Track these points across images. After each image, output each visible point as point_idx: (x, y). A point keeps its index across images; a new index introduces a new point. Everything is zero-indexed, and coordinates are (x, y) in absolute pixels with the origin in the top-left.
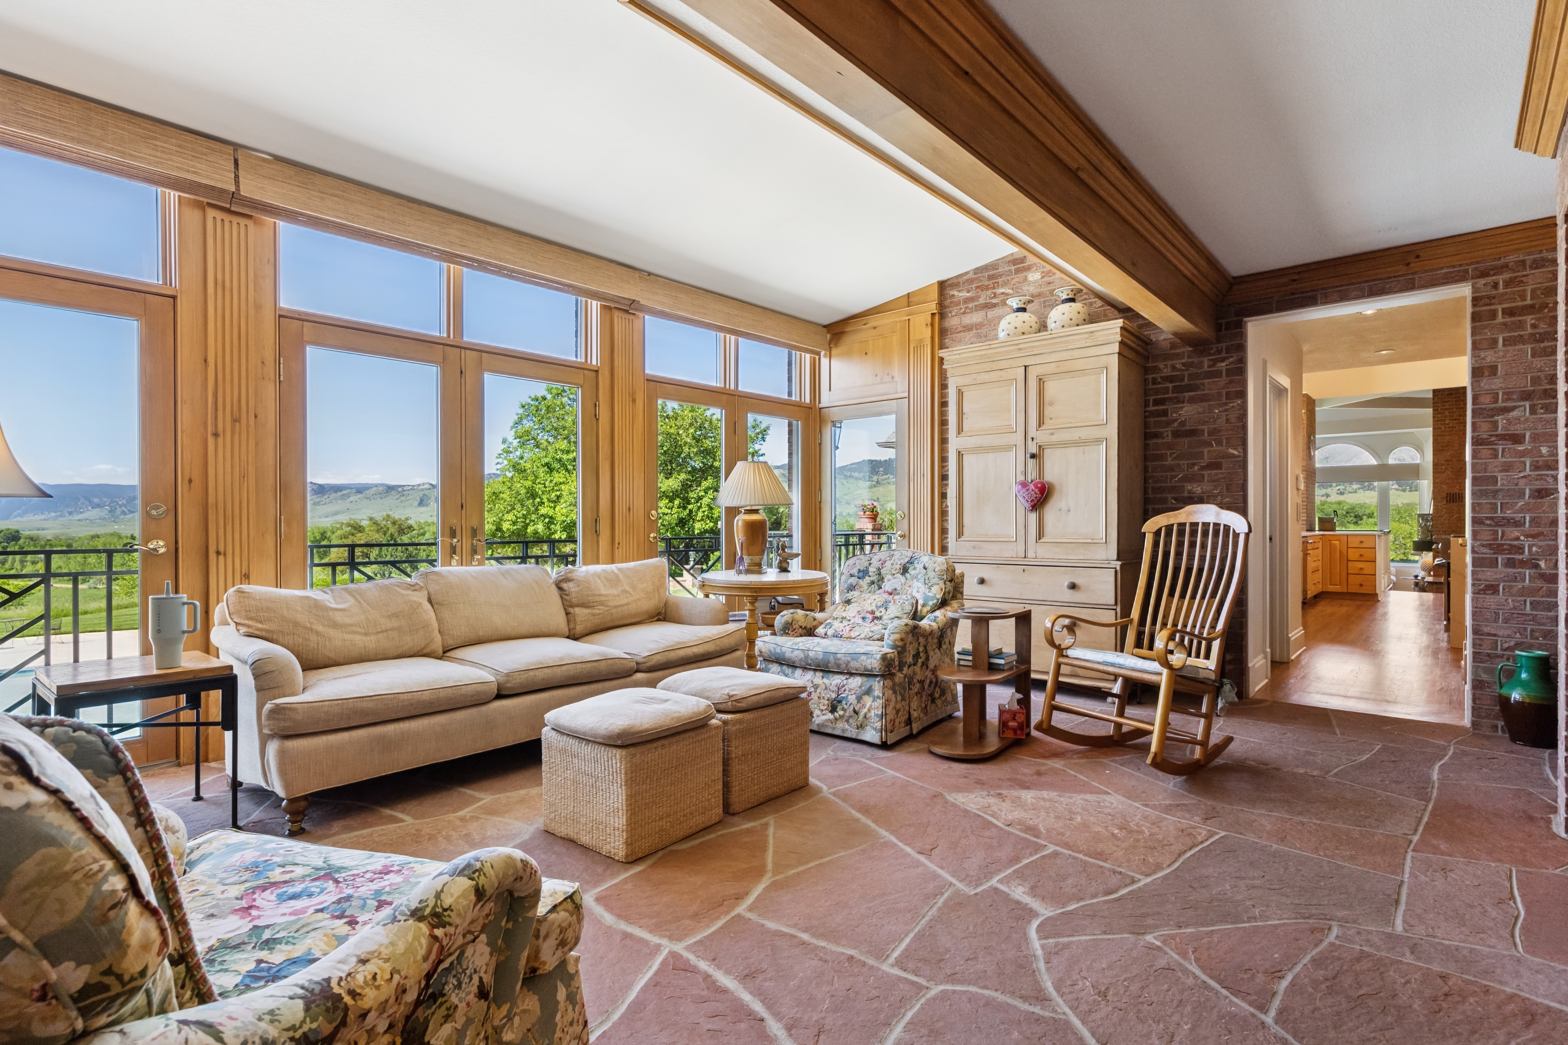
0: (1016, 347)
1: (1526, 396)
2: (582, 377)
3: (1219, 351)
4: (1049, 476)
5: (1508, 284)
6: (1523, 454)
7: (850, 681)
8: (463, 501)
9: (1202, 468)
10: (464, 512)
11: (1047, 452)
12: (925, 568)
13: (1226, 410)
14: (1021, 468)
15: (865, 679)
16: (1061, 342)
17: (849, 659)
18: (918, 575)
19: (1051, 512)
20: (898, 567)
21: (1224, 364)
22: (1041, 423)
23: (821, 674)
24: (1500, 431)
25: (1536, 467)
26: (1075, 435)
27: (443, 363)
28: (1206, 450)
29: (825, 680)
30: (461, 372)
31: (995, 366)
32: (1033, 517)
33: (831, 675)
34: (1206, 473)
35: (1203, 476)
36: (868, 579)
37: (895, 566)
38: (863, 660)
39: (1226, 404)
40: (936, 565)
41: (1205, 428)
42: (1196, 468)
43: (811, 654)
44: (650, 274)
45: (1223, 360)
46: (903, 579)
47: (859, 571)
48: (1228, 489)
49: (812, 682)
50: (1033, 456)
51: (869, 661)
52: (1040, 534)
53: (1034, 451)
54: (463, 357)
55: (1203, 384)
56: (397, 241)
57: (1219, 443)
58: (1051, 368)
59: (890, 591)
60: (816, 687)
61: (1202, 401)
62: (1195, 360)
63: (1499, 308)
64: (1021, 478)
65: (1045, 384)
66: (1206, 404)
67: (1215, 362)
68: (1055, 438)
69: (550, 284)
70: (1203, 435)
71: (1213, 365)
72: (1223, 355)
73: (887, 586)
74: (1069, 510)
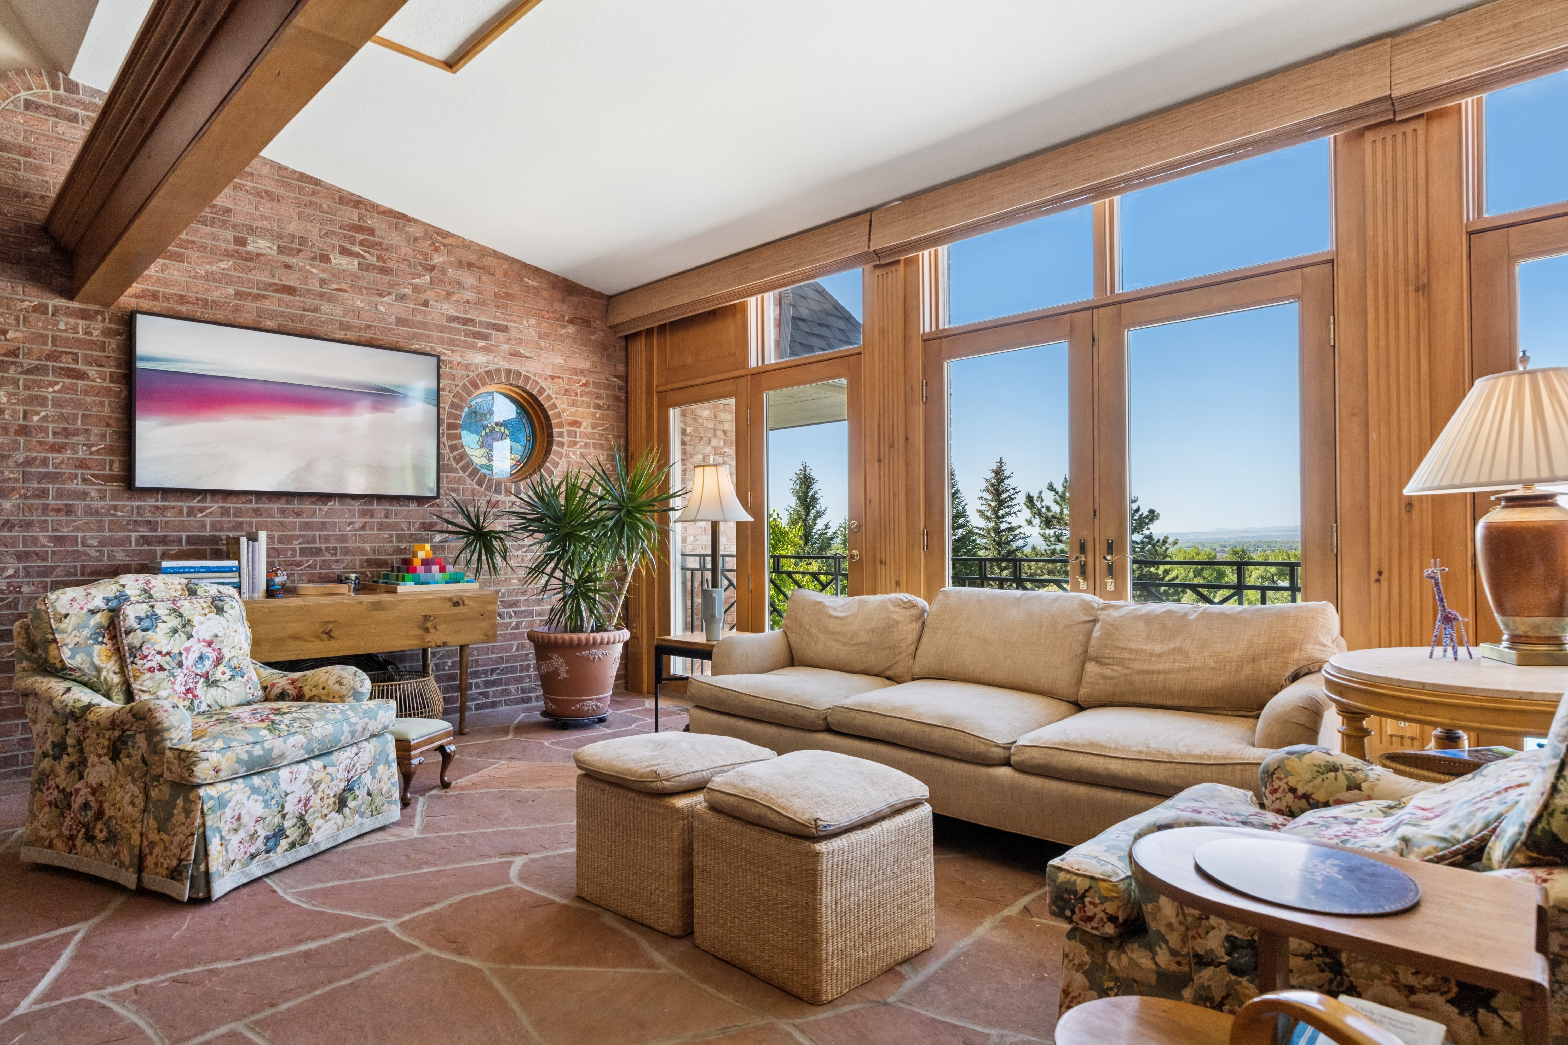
2: (1299, 282)
8: (1096, 507)
10: (1097, 520)
27: (1071, 333)
30: (1094, 340)
44: (1443, 17)
54: (1095, 318)
56: (1023, 210)
69: (1206, 161)
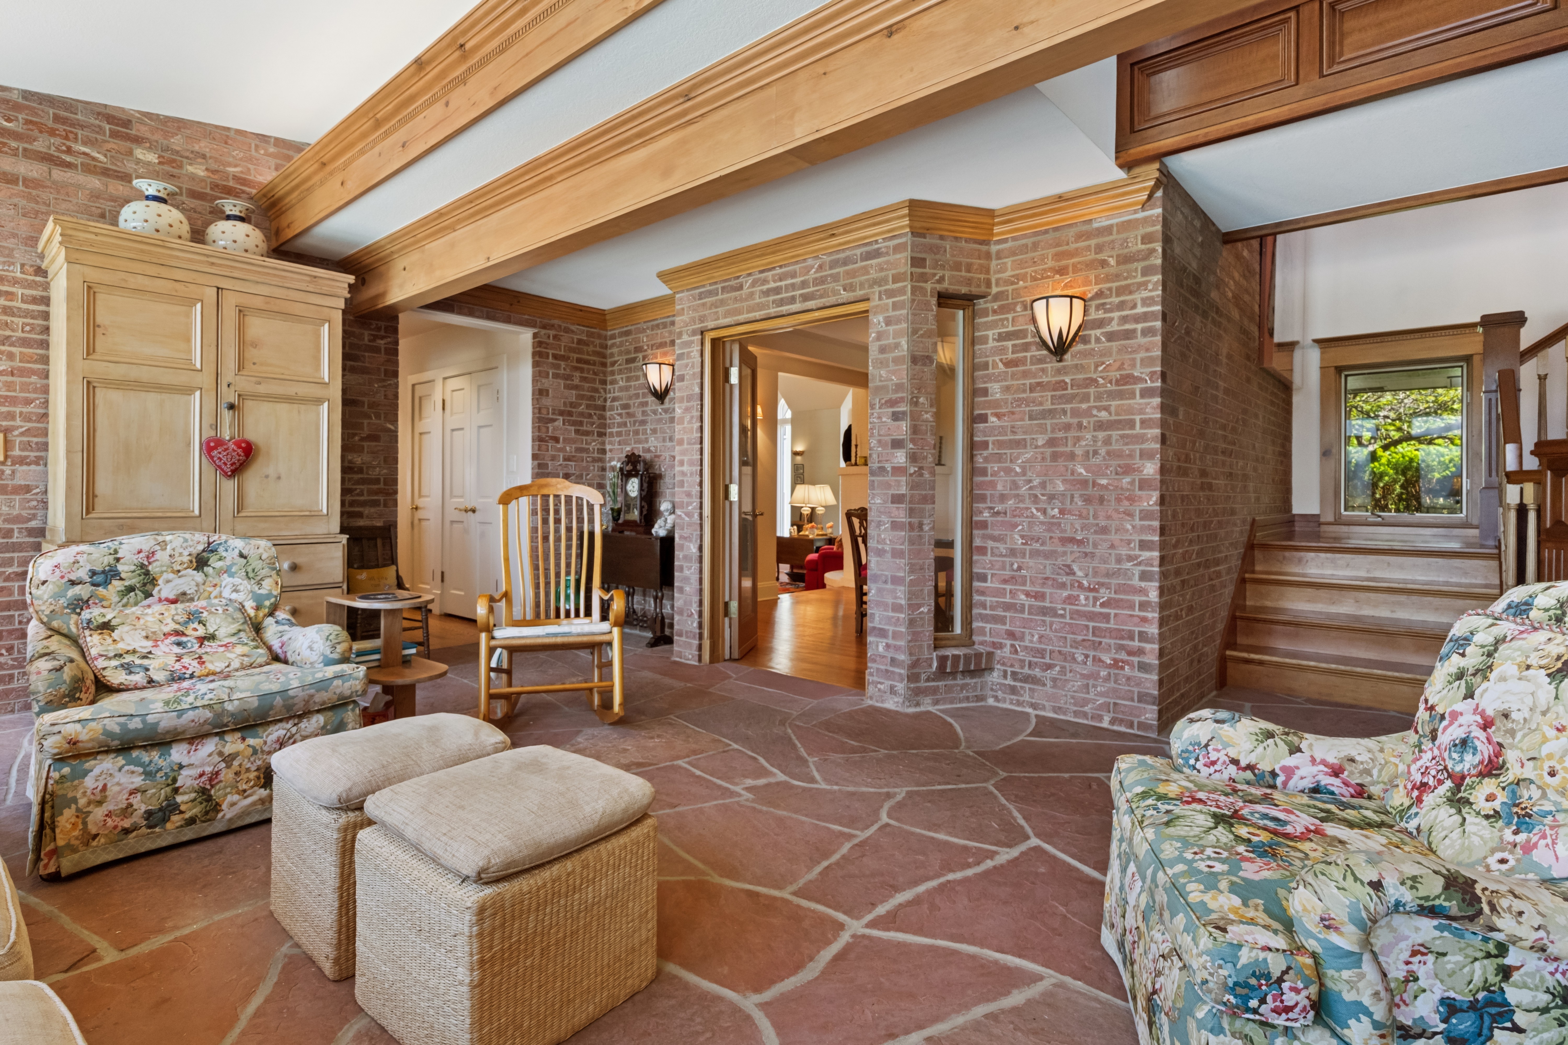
0: (206, 259)
1: (561, 413)
3: (379, 329)
4: (251, 435)
5: (555, 337)
6: (560, 450)
7: (302, 725)
9: (362, 439)
11: (249, 404)
12: (242, 555)
13: (384, 386)
14: (208, 420)
15: (330, 714)
16: (275, 275)
17: (312, 691)
18: (230, 566)
19: (253, 478)
20: (186, 559)
21: (382, 342)
22: (241, 367)
23: (238, 735)
24: (550, 434)
25: (565, 460)
26: (291, 390)
28: (366, 422)
29: (251, 741)
31: (164, 271)
32: (229, 486)
33: (260, 730)
34: (365, 444)
35: (363, 447)
36: (117, 585)
37: (179, 559)
38: (338, 687)
39: (384, 380)
40: (261, 550)
41: (366, 400)
42: (357, 438)
43: (229, 707)
45: (382, 338)
46: (199, 577)
47: (93, 573)
48: (385, 461)
49: (220, 754)
50: (231, 407)
51: (347, 684)
52: (240, 507)
53: (231, 400)
55: (364, 356)
57: (378, 416)
58: (258, 302)
59: (172, 596)
60: (228, 759)
61: (363, 373)
62: (357, 330)
63: (551, 352)
64: (209, 433)
65: (247, 318)
66: (366, 377)
67: (375, 338)
68: (262, 389)
70: (363, 406)
71: (373, 340)
72: (382, 333)
73: (165, 590)
74: (279, 478)
